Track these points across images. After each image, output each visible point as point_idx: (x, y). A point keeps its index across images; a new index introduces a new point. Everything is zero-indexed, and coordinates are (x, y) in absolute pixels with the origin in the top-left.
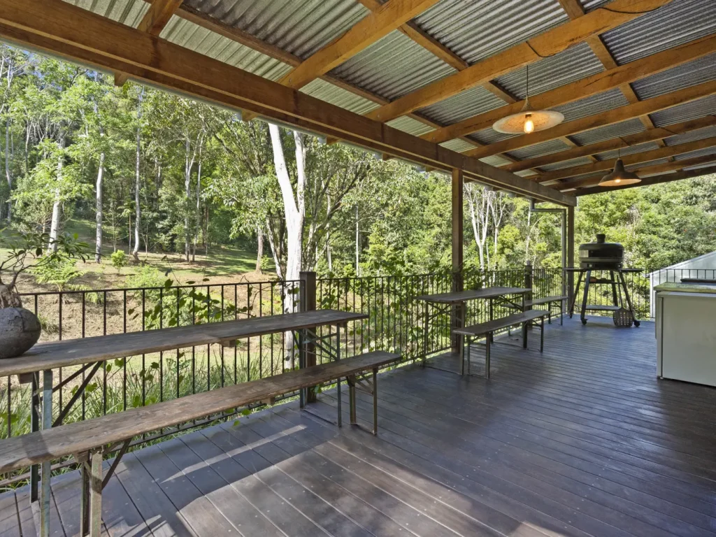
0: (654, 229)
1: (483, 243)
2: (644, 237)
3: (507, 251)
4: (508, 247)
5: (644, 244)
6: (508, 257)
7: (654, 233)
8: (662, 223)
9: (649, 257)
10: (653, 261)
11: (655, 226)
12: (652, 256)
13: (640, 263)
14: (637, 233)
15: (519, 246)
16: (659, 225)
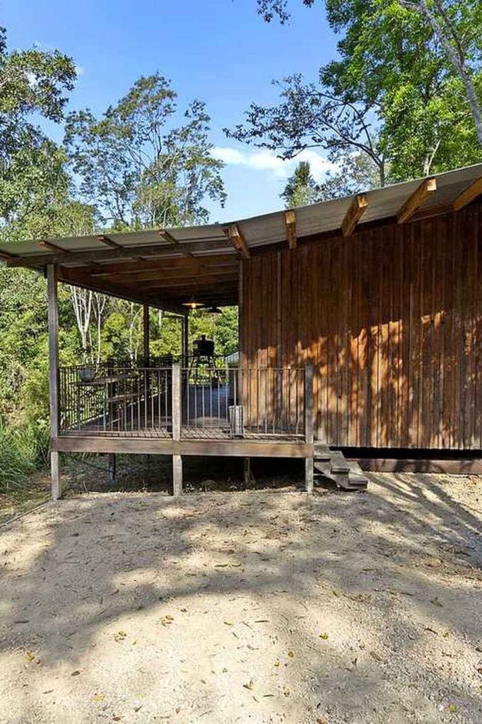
0: (228, 322)
1: (86, 330)
2: (221, 328)
3: (115, 339)
4: (116, 335)
5: (221, 334)
6: (115, 345)
7: (228, 325)
8: (232, 318)
9: (224, 345)
10: (227, 348)
11: (228, 320)
12: (226, 344)
13: (219, 350)
14: (217, 325)
15: (125, 334)
16: (231, 320)
